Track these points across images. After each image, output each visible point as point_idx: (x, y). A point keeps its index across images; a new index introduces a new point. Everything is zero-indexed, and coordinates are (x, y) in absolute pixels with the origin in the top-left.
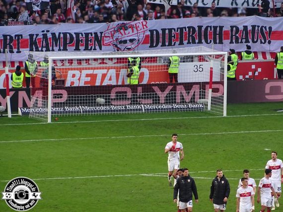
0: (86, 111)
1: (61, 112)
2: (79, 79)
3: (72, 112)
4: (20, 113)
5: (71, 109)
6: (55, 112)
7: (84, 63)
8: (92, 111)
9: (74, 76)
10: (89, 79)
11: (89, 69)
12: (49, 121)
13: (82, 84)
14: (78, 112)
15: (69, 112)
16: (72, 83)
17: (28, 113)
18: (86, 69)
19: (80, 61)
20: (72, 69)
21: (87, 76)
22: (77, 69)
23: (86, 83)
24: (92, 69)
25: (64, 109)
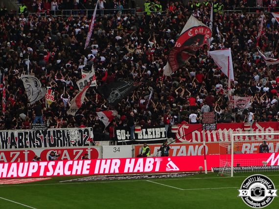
0: (256, 170)
1: (239, 170)
2: (250, 149)
3: (247, 170)
4: (213, 171)
5: (245, 168)
6: (235, 170)
7: (253, 139)
8: (259, 170)
9: (246, 147)
10: (256, 149)
11: (256, 142)
12: (232, 176)
13: (252, 152)
14: (250, 170)
15: (245, 170)
16: (246, 152)
17: (218, 171)
18: (254, 142)
19: (250, 137)
20: (244, 143)
21: (255, 147)
22: (248, 143)
23: (254, 151)
24: (257, 142)
25: (241, 168)
